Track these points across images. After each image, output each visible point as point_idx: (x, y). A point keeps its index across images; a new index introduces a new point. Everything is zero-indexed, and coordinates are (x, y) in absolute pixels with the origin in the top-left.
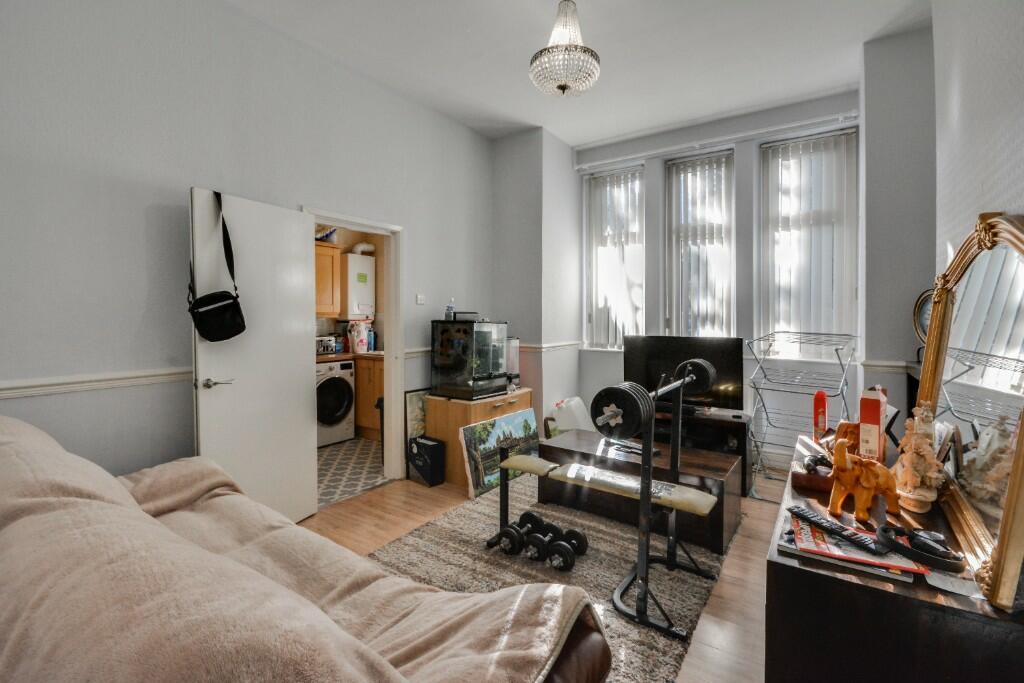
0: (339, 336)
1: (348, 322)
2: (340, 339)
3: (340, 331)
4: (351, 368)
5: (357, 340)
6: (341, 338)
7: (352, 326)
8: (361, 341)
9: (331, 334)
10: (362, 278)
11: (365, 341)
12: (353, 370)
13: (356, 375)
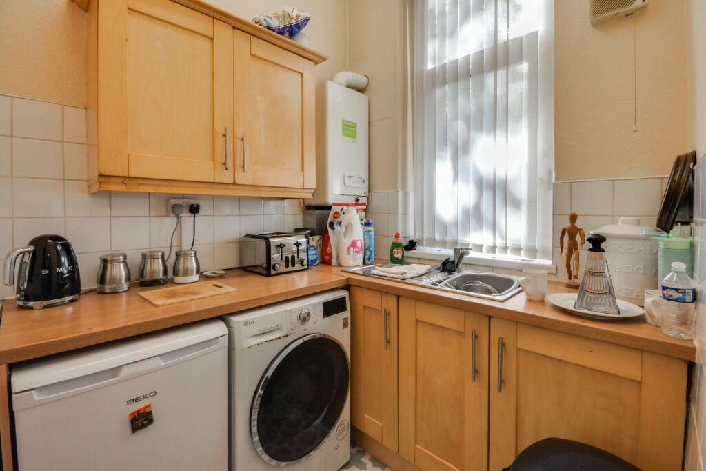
0: (312, 234)
1: (329, 208)
2: (315, 240)
3: (313, 223)
4: (343, 309)
5: (346, 242)
6: (316, 238)
7: (336, 215)
8: (354, 244)
9: (297, 231)
10: (349, 129)
11: (359, 244)
12: (347, 314)
13: (354, 326)
